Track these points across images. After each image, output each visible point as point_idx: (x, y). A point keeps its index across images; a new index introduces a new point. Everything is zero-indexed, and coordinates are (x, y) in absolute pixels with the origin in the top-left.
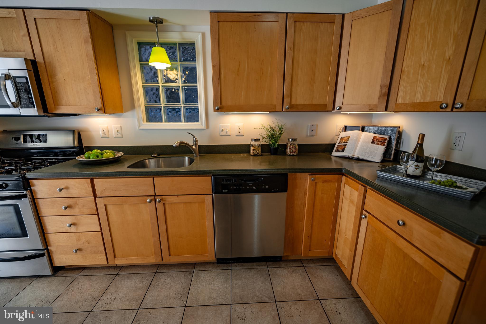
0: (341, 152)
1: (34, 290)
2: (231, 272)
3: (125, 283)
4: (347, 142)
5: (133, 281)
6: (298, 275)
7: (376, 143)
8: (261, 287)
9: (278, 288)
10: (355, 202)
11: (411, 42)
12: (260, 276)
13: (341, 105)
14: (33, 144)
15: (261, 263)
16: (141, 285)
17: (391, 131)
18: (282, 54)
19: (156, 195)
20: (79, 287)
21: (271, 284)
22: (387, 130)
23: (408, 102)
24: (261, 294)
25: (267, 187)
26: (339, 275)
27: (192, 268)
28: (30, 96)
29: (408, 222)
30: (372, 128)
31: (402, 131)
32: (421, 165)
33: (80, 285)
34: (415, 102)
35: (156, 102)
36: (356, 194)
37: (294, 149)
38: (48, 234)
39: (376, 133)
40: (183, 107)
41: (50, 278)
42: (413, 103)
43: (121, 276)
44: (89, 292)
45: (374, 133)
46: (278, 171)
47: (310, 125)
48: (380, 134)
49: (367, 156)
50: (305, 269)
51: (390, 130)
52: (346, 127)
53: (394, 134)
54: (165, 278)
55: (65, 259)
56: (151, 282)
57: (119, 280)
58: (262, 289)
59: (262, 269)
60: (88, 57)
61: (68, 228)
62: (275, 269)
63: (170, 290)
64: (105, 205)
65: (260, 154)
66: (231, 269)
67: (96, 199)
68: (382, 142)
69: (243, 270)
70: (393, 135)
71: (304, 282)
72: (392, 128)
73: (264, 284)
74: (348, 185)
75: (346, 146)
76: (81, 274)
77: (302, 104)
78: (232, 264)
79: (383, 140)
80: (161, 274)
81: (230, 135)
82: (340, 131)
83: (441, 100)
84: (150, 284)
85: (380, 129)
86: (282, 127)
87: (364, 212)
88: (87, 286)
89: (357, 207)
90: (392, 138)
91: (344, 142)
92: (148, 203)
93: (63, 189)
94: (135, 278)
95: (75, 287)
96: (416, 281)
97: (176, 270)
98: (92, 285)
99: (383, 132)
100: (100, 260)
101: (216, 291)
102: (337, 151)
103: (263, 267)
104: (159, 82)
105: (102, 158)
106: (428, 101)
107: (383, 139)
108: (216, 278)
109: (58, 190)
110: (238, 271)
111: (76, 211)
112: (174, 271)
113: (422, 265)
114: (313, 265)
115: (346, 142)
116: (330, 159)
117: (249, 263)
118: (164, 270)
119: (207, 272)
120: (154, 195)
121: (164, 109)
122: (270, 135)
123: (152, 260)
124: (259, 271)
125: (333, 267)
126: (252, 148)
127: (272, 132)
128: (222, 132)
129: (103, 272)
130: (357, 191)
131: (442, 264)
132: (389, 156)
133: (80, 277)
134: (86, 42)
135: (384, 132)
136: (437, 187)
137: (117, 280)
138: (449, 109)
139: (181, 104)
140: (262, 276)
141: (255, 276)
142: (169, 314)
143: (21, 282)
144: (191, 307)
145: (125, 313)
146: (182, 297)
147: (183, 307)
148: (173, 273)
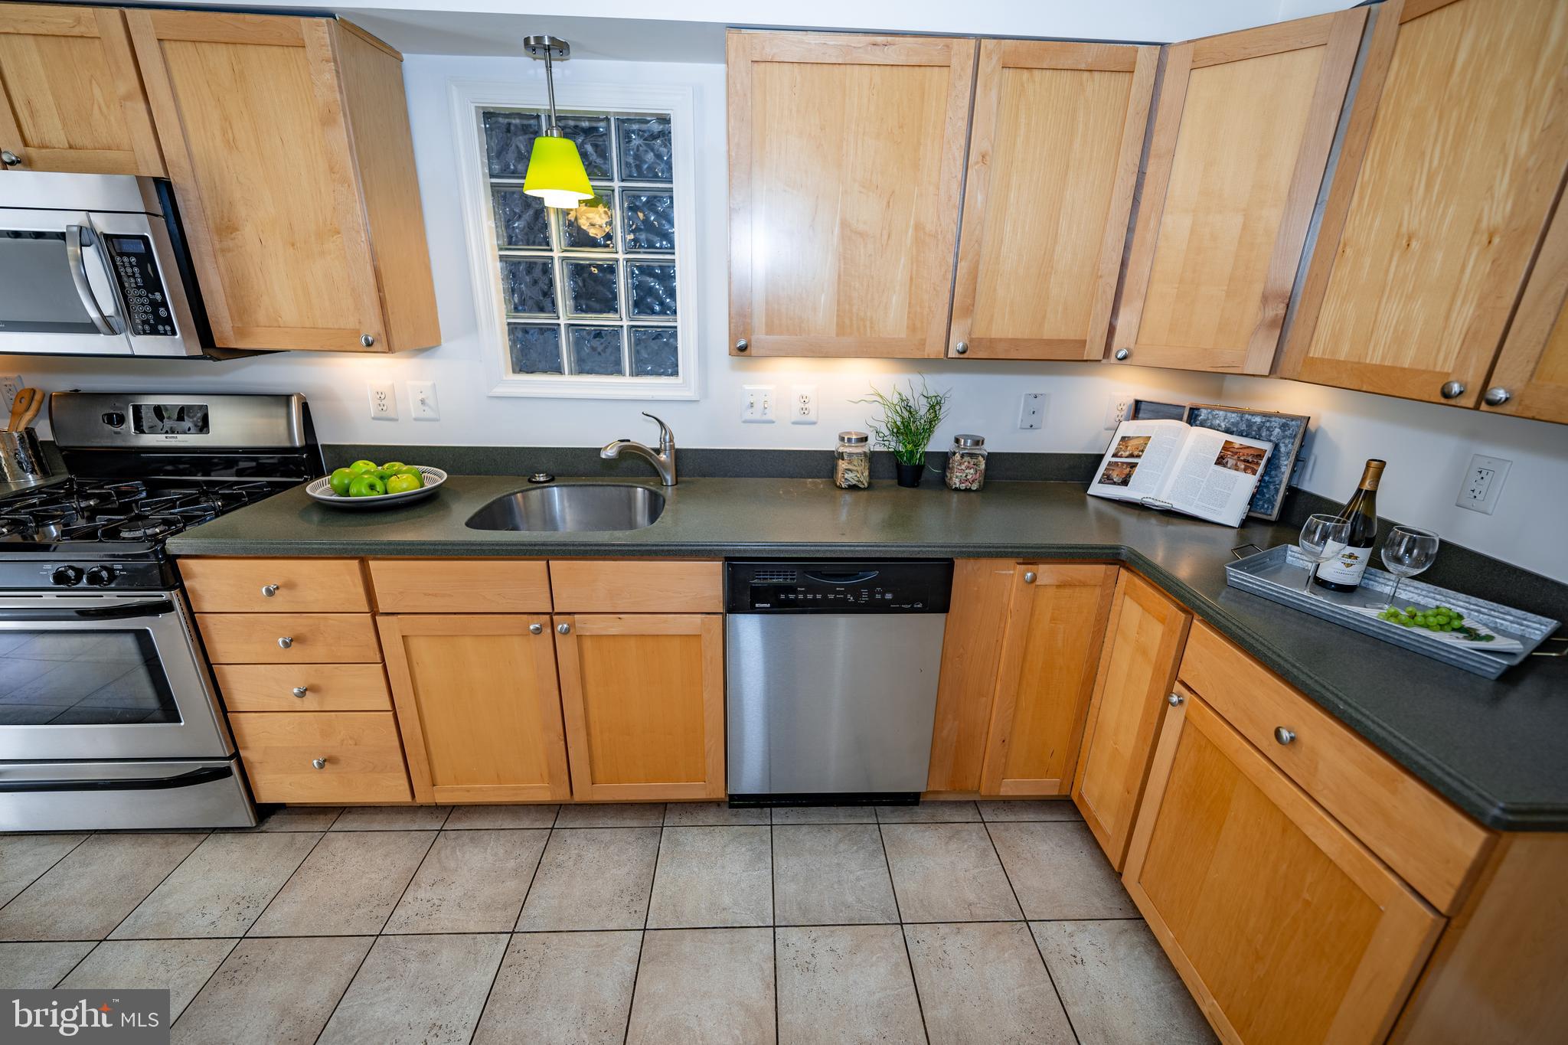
0: (1119, 484)
1: (209, 870)
2: (770, 834)
3: (467, 856)
4: (1139, 456)
5: (489, 851)
6: (966, 846)
7: (1229, 466)
8: (858, 879)
9: (907, 886)
10: (1153, 654)
11: (1375, 165)
12: (855, 848)
13: (1132, 346)
14: (166, 437)
15: (858, 809)
16: (511, 864)
17: (1280, 428)
18: (956, 176)
19: (556, 611)
20: (334, 864)
21: (887, 871)
22: (1268, 424)
23: (1343, 359)
24: (859, 901)
25: (889, 596)
26: (1085, 852)
27: (658, 819)
28: (158, 296)
29: (1305, 735)
30: (1221, 413)
31: (1316, 431)
32: (1363, 553)
33: (338, 859)
34: (1368, 362)
35: (542, 310)
36: (1157, 630)
37: (972, 471)
38: (237, 714)
39: (1231, 433)
40: (628, 326)
41: (249, 835)
42: (1359, 363)
43: (453, 837)
44: (364, 881)
45: (1228, 431)
46: (924, 549)
47: (1026, 395)
48: (1246, 436)
49: (1199, 503)
50: (987, 829)
51: (1276, 425)
52: (1138, 403)
53: (1289, 437)
54: (582, 846)
55: (291, 785)
56: (542, 857)
57: (449, 848)
58: (863, 886)
59: (860, 828)
60: (334, 173)
61: (297, 700)
62: (899, 829)
63: (598, 881)
64: (403, 636)
65: (866, 485)
66: (771, 825)
67: (378, 618)
68: (1248, 462)
69: (805, 829)
70: (1287, 442)
71: (985, 869)
72: (1284, 421)
73: (866, 871)
74: (1134, 600)
75: (1137, 469)
76: (337, 826)
77: (1010, 337)
78: (773, 809)
79: (1253, 456)
80: (569, 833)
81: (774, 420)
82: (1120, 416)
83: (1449, 368)
84: (540, 863)
85: (1247, 419)
86: (939, 399)
87: (1178, 687)
88: (357, 862)
89: (1158, 669)
90: (1283, 449)
91: (1131, 456)
92: (532, 635)
93: (278, 588)
94: (492, 843)
95: (324, 864)
96: (1310, 899)
97: (610, 823)
98: (371, 861)
99: (1255, 428)
100: (394, 790)
101: (730, 887)
102: (1107, 481)
103: (865, 821)
104: (551, 243)
105: (386, 493)
106: (1407, 366)
107: (1252, 452)
108: (728, 850)
109: (264, 590)
110: (793, 831)
111: (318, 652)
112: (603, 824)
113: (1332, 858)
114: (1012, 818)
115: (1136, 453)
116: (1083, 504)
117: (823, 808)
118: (577, 822)
119: (700, 830)
120: (551, 611)
121: (567, 333)
122: (899, 423)
123: (542, 793)
124: (854, 832)
125: (1070, 825)
126: (842, 465)
127: (906, 414)
128: (751, 410)
129: (400, 823)
130: (1161, 622)
131: (1390, 864)
132: (1266, 506)
133: (333, 835)
134: (327, 120)
135: (1260, 429)
136: (1403, 634)
137: (442, 847)
138: (1470, 401)
139: (622, 319)
140: (863, 848)
141: (842, 847)
142: (600, 949)
143: (167, 844)
144: (660, 932)
145: (475, 944)
146: (632, 900)
147: (639, 930)
148: (604, 833)
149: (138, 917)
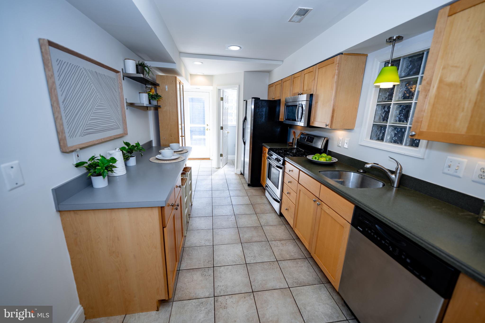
3: (290, 246)
5: (294, 249)
16: (293, 254)
20: (279, 229)
27: (325, 282)
38: (283, 192)
40: (409, 127)
43: (293, 242)
44: (277, 234)
54: (306, 265)
56: (298, 259)
57: (291, 242)
61: (287, 194)
63: (297, 273)
64: (300, 190)
67: (298, 184)
76: (286, 225)
80: (307, 262)
84: (296, 259)
101: (313, 308)
108: (327, 305)
118: (312, 263)
119: (329, 295)
120: (319, 198)
121: (389, 128)
129: (292, 233)
139: (408, 124)
142: (280, 279)
143: (272, 210)
144: (290, 292)
145: (272, 256)
146: (296, 282)
147: (288, 286)
148: (312, 269)
149: (260, 215)
